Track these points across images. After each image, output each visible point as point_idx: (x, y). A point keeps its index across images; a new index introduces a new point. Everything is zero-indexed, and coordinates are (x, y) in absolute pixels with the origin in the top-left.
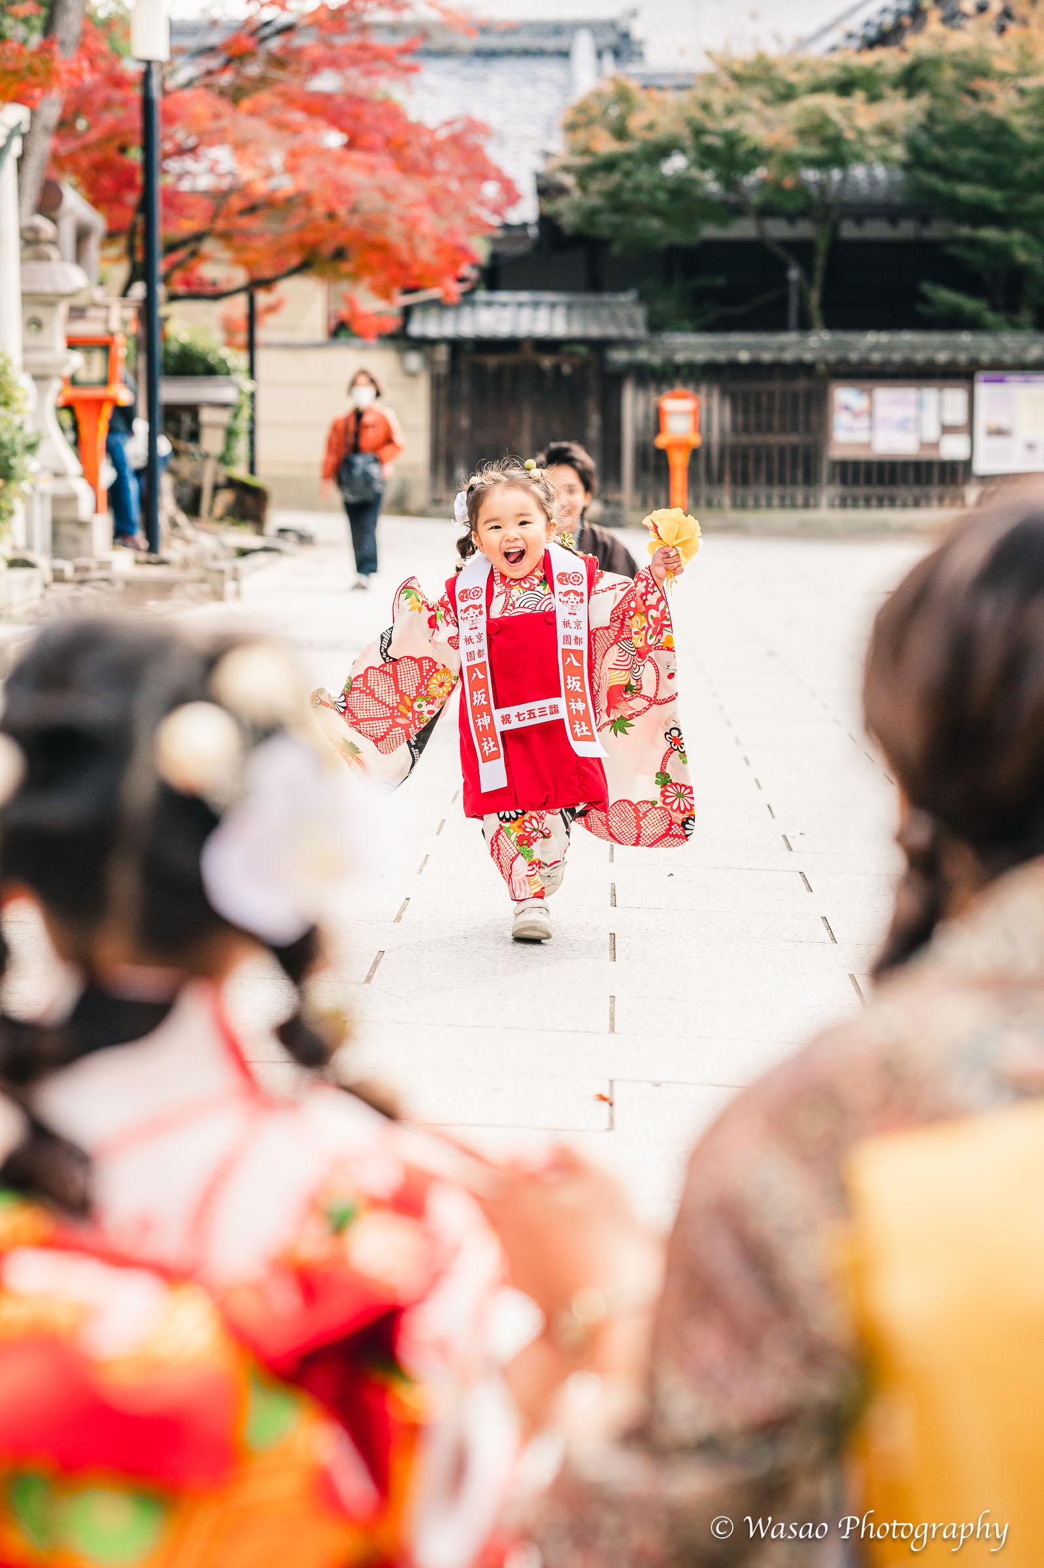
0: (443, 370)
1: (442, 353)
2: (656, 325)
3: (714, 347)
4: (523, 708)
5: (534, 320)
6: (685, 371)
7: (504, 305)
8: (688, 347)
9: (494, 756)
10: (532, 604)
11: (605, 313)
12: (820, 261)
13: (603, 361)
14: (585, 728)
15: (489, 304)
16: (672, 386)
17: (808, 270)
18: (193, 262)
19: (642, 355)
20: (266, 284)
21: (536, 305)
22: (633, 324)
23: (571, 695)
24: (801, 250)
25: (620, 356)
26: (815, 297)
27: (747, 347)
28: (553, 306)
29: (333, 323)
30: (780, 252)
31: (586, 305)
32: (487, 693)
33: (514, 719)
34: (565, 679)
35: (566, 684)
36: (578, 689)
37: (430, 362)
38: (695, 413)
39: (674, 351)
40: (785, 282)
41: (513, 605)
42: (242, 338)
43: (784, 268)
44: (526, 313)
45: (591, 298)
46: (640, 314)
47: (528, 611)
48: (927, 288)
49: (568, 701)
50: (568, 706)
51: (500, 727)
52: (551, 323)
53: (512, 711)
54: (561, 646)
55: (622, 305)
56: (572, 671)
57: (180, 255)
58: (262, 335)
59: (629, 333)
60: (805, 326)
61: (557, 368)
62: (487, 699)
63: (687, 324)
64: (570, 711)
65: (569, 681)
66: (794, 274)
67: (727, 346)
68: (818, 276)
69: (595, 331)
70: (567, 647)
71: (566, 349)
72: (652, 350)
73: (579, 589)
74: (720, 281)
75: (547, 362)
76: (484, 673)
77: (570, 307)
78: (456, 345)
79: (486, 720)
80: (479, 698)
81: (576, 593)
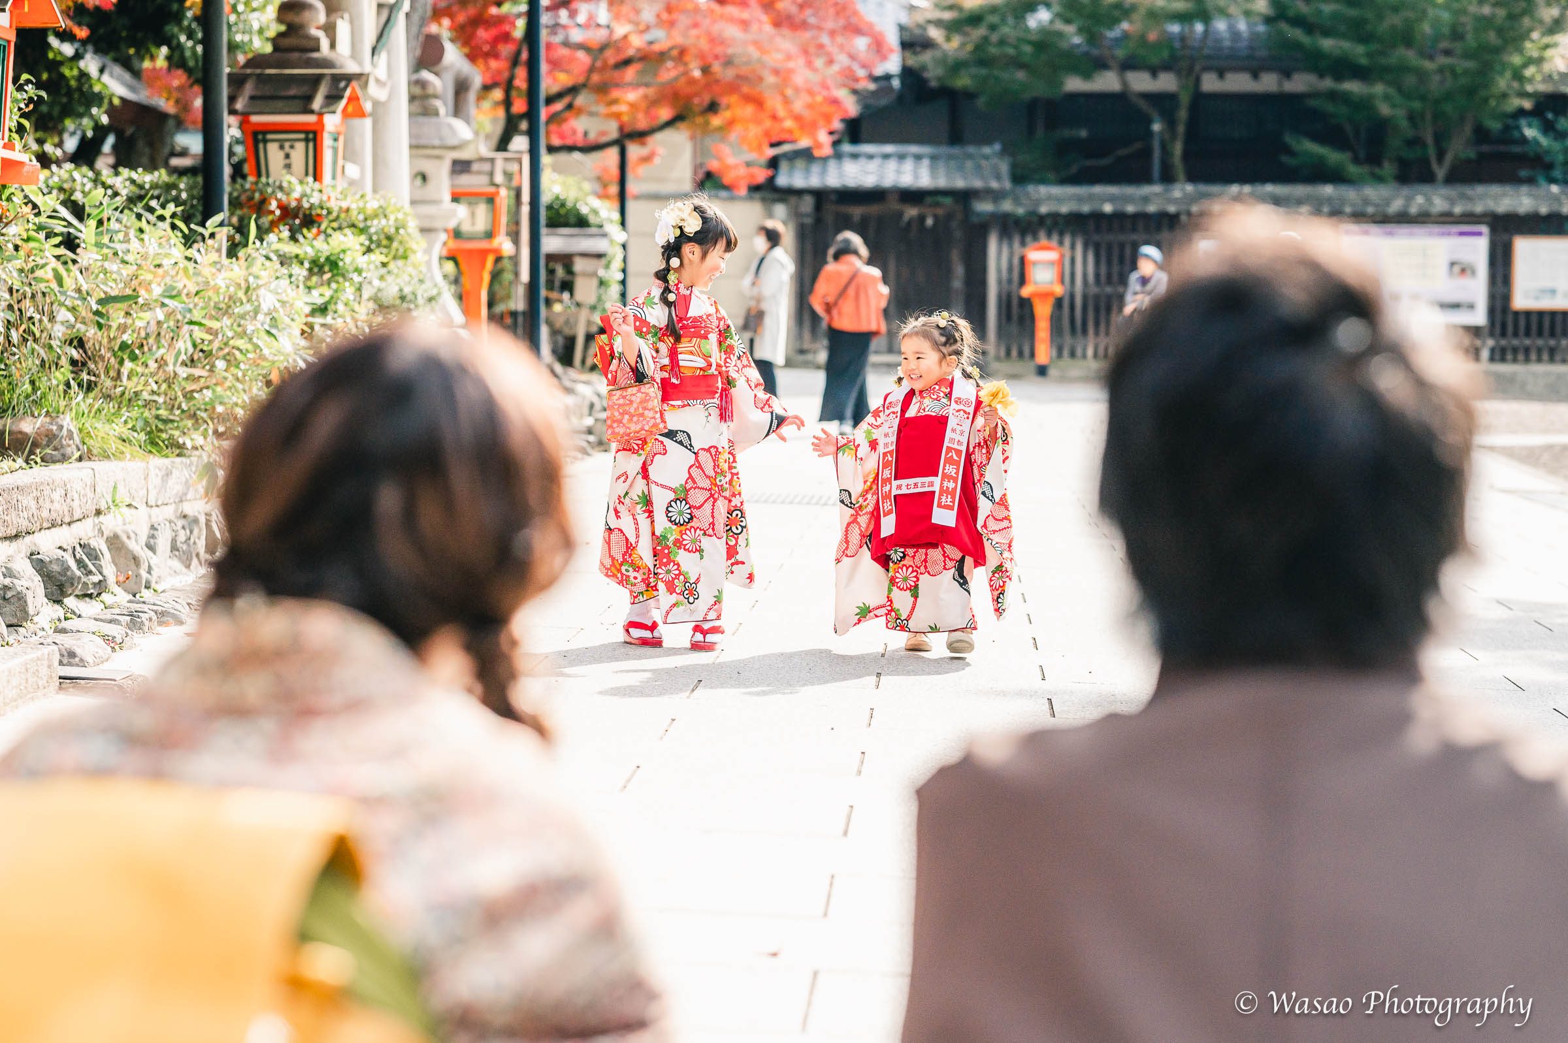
0: (808, 221)
1: (808, 204)
2: (1020, 177)
3: (1080, 199)
4: (911, 481)
5: (898, 172)
6: (1049, 222)
7: (871, 157)
8: (1050, 198)
9: (890, 512)
10: (937, 410)
11: (969, 164)
12: (1183, 114)
13: (967, 210)
14: (949, 499)
15: (855, 156)
16: (1035, 238)
17: (1171, 123)
18: (567, 114)
19: (1007, 206)
20: (640, 136)
21: (901, 157)
22: (998, 177)
23: (946, 476)
24: (1163, 102)
25: (984, 207)
26: (1178, 149)
27: (1112, 199)
28: (918, 157)
29: (700, 176)
30: (1143, 105)
31: (950, 157)
32: (891, 470)
33: (904, 488)
34: (945, 466)
35: (944, 469)
36: (953, 474)
37: (796, 214)
38: (1060, 262)
39: (1038, 202)
40: (1149, 134)
41: (924, 410)
42: (614, 189)
43: (1149, 122)
44: (892, 165)
45: (956, 150)
46: (1004, 167)
47: (934, 414)
48: (1289, 139)
49: (943, 480)
50: (942, 484)
51: (895, 492)
52: (916, 176)
53: (904, 482)
54: (946, 444)
55: (986, 157)
56: (949, 461)
57: (558, 106)
58: (632, 187)
59: (994, 185)
60: (1168, 178)
61: (922, 219)
62: (891, 474)
63: (1051, 176)
64: (942, 487)
65: (947, 468)
66: (1156, 127)
67: (1091, 198)
68: (1181, 129)
69: (960, 183)
70: (950, 445)
71: (929, 200)
72: (1017, 201)
73: (967, 410)
74: (1083, 133)
75: (911, 212)
76: (892, 457)
77: (934, 158)
78: (821, 196)
79: (887, 488)
80: (887, 473)
81: (965, 412)
